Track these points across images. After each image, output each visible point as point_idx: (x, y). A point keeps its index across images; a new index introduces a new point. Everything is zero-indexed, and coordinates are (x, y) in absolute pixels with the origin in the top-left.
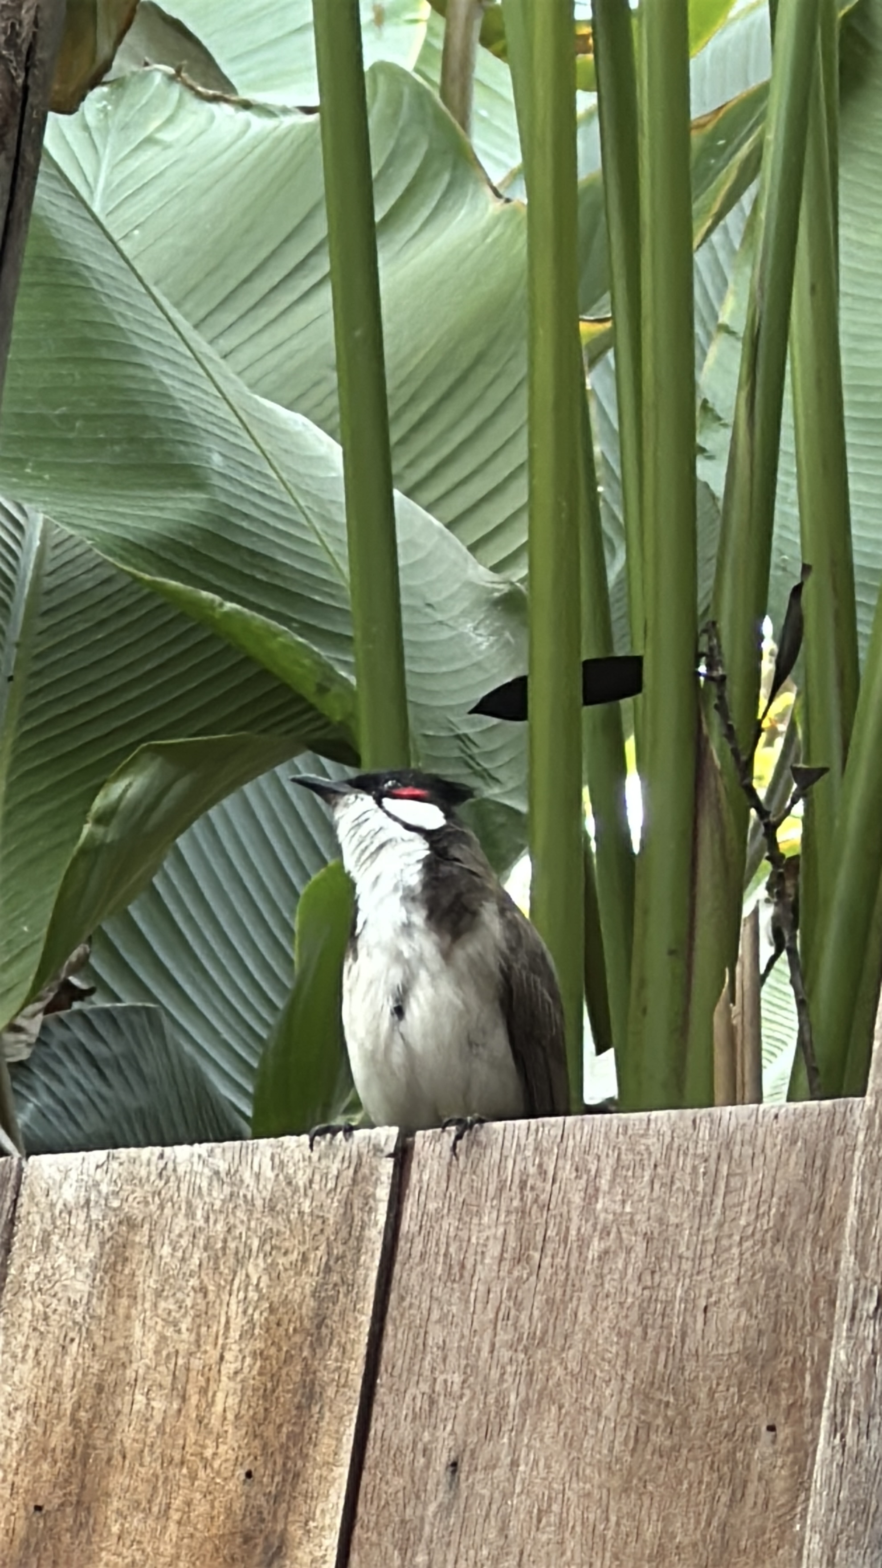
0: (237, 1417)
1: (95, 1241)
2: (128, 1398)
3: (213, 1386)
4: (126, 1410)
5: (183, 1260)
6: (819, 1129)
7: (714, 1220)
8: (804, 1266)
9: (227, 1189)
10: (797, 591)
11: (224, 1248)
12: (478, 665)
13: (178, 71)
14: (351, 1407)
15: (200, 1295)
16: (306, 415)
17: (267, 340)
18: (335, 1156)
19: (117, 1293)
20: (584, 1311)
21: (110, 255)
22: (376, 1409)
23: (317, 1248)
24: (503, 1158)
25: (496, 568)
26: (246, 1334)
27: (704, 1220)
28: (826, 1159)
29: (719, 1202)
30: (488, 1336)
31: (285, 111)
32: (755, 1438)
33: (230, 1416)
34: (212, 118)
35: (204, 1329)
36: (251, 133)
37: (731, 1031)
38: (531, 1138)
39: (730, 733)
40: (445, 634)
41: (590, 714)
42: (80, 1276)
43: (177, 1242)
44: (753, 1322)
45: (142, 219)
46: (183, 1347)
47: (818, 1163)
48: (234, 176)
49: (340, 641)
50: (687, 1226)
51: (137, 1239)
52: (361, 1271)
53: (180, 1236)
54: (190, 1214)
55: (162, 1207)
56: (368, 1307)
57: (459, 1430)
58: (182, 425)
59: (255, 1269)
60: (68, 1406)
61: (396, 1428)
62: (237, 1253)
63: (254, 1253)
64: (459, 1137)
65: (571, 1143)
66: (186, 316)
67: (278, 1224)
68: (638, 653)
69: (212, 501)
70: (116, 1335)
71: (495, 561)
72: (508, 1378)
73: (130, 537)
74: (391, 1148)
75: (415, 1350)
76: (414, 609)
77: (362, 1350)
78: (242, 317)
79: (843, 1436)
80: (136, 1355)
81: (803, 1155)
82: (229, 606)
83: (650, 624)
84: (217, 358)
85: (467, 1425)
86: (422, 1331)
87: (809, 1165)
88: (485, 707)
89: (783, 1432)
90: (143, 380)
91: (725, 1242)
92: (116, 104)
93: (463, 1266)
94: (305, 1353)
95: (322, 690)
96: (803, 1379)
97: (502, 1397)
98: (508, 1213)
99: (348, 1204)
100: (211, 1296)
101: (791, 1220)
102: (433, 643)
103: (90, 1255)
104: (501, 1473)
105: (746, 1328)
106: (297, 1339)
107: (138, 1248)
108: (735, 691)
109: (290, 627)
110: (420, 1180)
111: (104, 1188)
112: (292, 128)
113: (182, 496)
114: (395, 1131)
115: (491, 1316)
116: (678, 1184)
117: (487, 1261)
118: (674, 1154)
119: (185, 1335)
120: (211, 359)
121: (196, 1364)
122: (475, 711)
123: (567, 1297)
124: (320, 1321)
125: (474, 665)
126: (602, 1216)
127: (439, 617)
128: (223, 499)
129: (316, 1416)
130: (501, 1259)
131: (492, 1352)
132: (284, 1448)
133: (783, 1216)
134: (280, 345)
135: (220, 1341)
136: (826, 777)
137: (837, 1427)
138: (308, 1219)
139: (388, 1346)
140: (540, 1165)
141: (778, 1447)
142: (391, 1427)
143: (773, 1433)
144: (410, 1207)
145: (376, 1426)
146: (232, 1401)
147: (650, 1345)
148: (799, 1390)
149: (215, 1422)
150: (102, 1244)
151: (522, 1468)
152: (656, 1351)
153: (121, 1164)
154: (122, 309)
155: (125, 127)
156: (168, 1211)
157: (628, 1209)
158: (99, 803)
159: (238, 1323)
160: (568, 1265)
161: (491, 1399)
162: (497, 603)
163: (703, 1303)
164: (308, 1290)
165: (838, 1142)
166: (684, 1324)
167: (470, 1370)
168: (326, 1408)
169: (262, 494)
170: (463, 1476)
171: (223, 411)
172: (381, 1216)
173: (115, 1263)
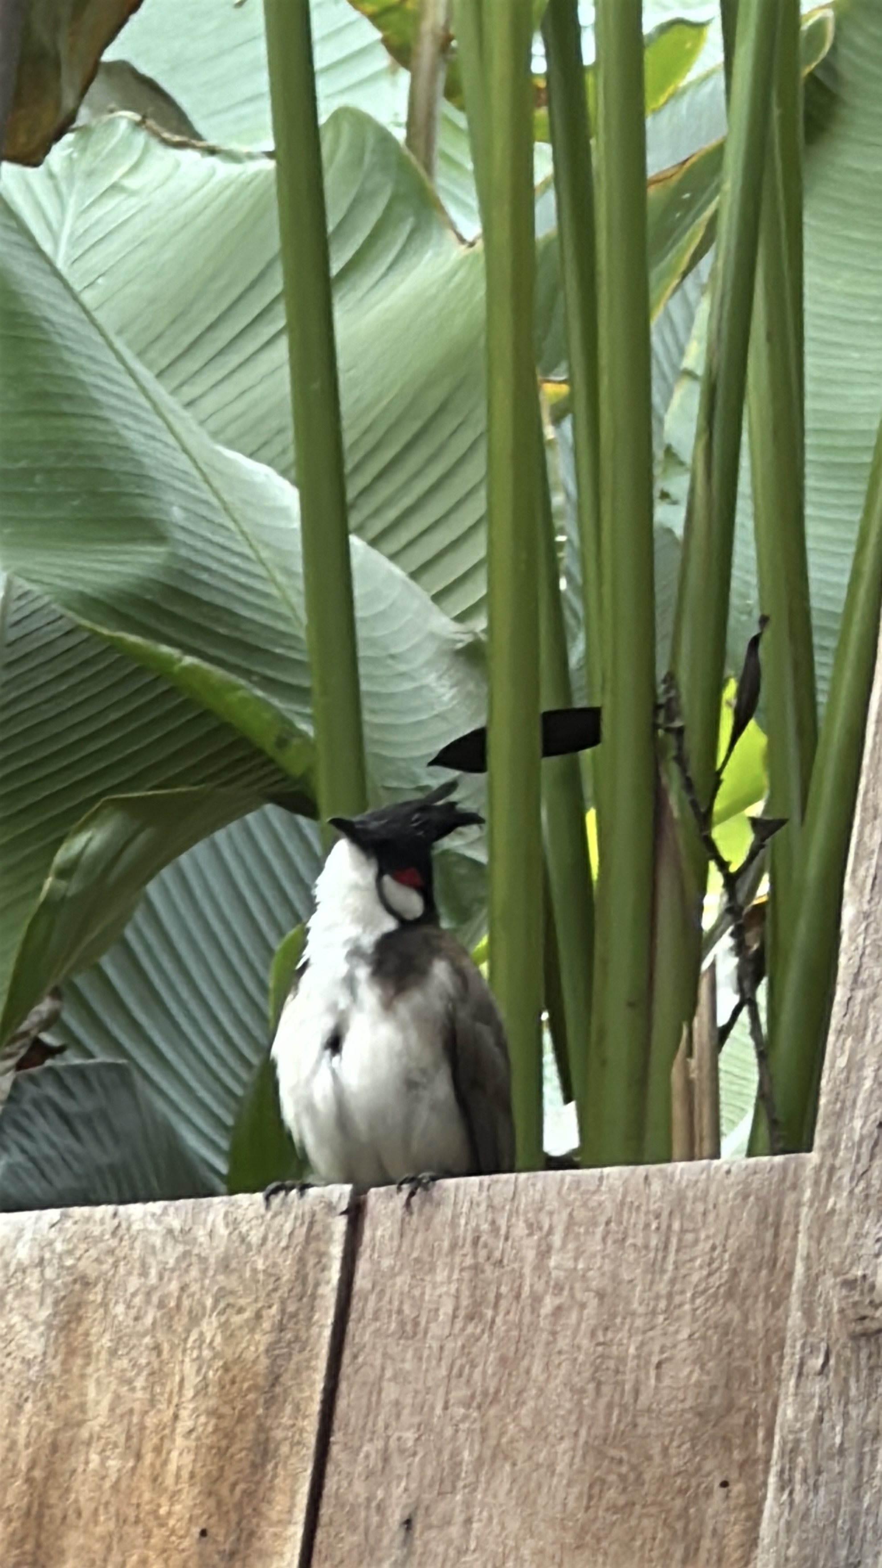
0: (192, 1475)
1: (49, 1300)
2: (82, 1458)
3: (167, 1445)
4: (80, 1469)
5: (137, 1319)
6: (770, 1184)
7: (667, 1277)
8: (756, 1323)
9: (180, 1248)
10: (755, 642)
11: (178, 1306)
12: (441, 717)
13: (144, 117)
14: (305, 1465)
15: (154, 1354)
16: (270, 463)
17: (229, 390)
18: (289, 1213)
19: (71, 1352)
20: (536, 1370)
21: (71, 308)
22: (330, 1468)
23: (270, 1307)
24: (455, 1216)
25: (460, 618)
26: (202, 1390)
27: (657, 1277)
28: (778, 1215)
29: (671, 1258)
30: (441, 1391)
31: (251, 157)
32: (709, 1493)
33: (185, 1474)
34: (178, 165)
35: (158, 1389)
36: (215, 179)
37: (689, 1084)
38: (485, 1194)
39: (688, 785)
40: (407, 686)
41: (551, 765)
42: (35, 1334)
43: (131, 1301)
44: (705, 1378)
45: (106, 268)
46: (137, 1406)
47: (770, 1219)
48: (201, 221)
49: (299, 693)
50: (638, 1281)
51: (91, 1297)
52: (315, 1330)
53: (134, 1295)
54: (144, 1274)
55: (115, 1265)
56: (322, 1364)
57: (413, 1486)
58: (141, 477)
59: (209, 1327)
60: (23, 1466)
61: (350, 1484)
62: (190, 1311)
63: (208, 1312)
64: (412, 1194)
65: (523, 1200)
66: (149, 366)
67: (233, 1283)
68: (596, 704)
69: (174, 555)
70: (70, 1394)
71: (458, 612)
72: (462, 1436)
73: (88, 590)
74: (344, 1205)
75: (369, 1408)
76: (374, 661)
77: (315, 1407)
78: (206, 364)
79: (791, 1493)
80: (90, 1414)
81: (756, 1210)
82: (189, 660)
83: (609, 674)
84: (178, 408)
85: (421, 1480)
86: (376, 1388)
87: (762, 1220)
88: (445, 758)
89: (737, 1488)
90: (104, 434)
91: (677, 1299)
92: (83, 150)
93: (416, 1324)
94: (260, 1411)
95: (282, 743)
96: (756, 1434)
97: (455, 1454)
98: (462, 1270)
99: (301, 1261)
100: (165, 1355)
101: (744, 1275)
102: (392, 695)
103: (45, 1313)
104: (455, 1531)
105: (699, 1384)
106: (251, 1396)
107: (90, 1309)
108: (693, 742)
109: (251, 681)
110: (373, 1238)
111: (59, 1247)
112: (256, 175)
113: (142, 549)
114: (348, 1188)
115: (444, 1372)
116: (630, 1241)
117: (441, 1318)
118: (626, 1210)
119: (139, 1394)
120: (172, 411)
121: (151, 1421)
122: (434, 763)
123: (520, 1355)
124: (275, 1379)
125: (437, 716)
126: (554, 1274)
127: (403, 668)
128: (183, 552)
129: (270, 1474)
130: (455, 1317)
131: (446, 1407)
132: (239, 1506)
133: (734, 1273)
134: (244, 393)
135: (175, 1400)
136: (784, 828)
137: (785, 1483)
138: (261, 1277)
139: (342, 1404)
140: (493, 1222)
141: (732, 1502)
142: (345, 1484)
143: (725, 1489)
144: (363, 1266)
145: (330, 1485)
146: (188, 1459)
147: (602, 1403)
148: (751, 1446)
149: (169, 1481)
150: (56, 1303)
151: (475, 1525)
152: (610, 1406)
153: (76, 1223)
154: (83, 362)
155: (90, 174)
156: (122, 1270)
157: (581, 1266)
158: (62, 856)
159: (192, 1380)
160: (520, 1320)
161: (446, 1456)
162: (458, 653)
163: (655, 1360)
164: (262, 1348)
165: (790, 1198)
166: (637, 1382)
167: (423, 1428)
168: (280, 1466)
169: (224, 548)
170: (417, 1534)
171: (183, 462)
172: (335, 1274)
173: (69, 1322)
